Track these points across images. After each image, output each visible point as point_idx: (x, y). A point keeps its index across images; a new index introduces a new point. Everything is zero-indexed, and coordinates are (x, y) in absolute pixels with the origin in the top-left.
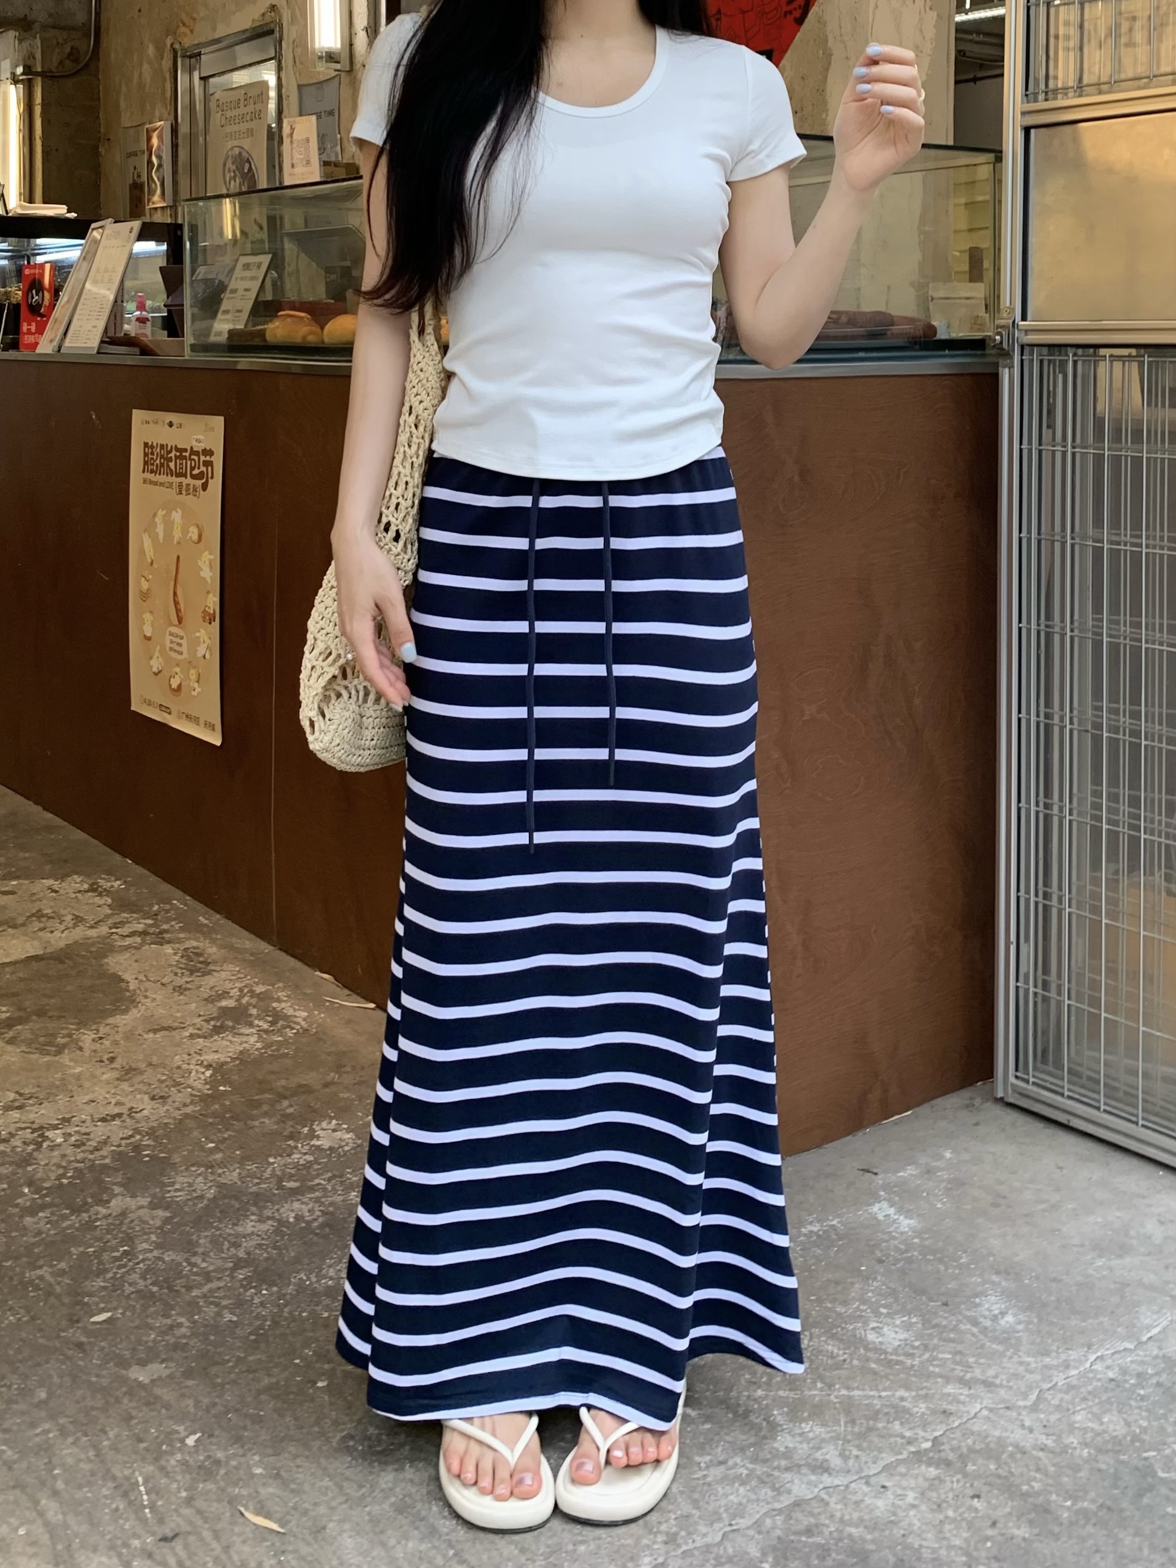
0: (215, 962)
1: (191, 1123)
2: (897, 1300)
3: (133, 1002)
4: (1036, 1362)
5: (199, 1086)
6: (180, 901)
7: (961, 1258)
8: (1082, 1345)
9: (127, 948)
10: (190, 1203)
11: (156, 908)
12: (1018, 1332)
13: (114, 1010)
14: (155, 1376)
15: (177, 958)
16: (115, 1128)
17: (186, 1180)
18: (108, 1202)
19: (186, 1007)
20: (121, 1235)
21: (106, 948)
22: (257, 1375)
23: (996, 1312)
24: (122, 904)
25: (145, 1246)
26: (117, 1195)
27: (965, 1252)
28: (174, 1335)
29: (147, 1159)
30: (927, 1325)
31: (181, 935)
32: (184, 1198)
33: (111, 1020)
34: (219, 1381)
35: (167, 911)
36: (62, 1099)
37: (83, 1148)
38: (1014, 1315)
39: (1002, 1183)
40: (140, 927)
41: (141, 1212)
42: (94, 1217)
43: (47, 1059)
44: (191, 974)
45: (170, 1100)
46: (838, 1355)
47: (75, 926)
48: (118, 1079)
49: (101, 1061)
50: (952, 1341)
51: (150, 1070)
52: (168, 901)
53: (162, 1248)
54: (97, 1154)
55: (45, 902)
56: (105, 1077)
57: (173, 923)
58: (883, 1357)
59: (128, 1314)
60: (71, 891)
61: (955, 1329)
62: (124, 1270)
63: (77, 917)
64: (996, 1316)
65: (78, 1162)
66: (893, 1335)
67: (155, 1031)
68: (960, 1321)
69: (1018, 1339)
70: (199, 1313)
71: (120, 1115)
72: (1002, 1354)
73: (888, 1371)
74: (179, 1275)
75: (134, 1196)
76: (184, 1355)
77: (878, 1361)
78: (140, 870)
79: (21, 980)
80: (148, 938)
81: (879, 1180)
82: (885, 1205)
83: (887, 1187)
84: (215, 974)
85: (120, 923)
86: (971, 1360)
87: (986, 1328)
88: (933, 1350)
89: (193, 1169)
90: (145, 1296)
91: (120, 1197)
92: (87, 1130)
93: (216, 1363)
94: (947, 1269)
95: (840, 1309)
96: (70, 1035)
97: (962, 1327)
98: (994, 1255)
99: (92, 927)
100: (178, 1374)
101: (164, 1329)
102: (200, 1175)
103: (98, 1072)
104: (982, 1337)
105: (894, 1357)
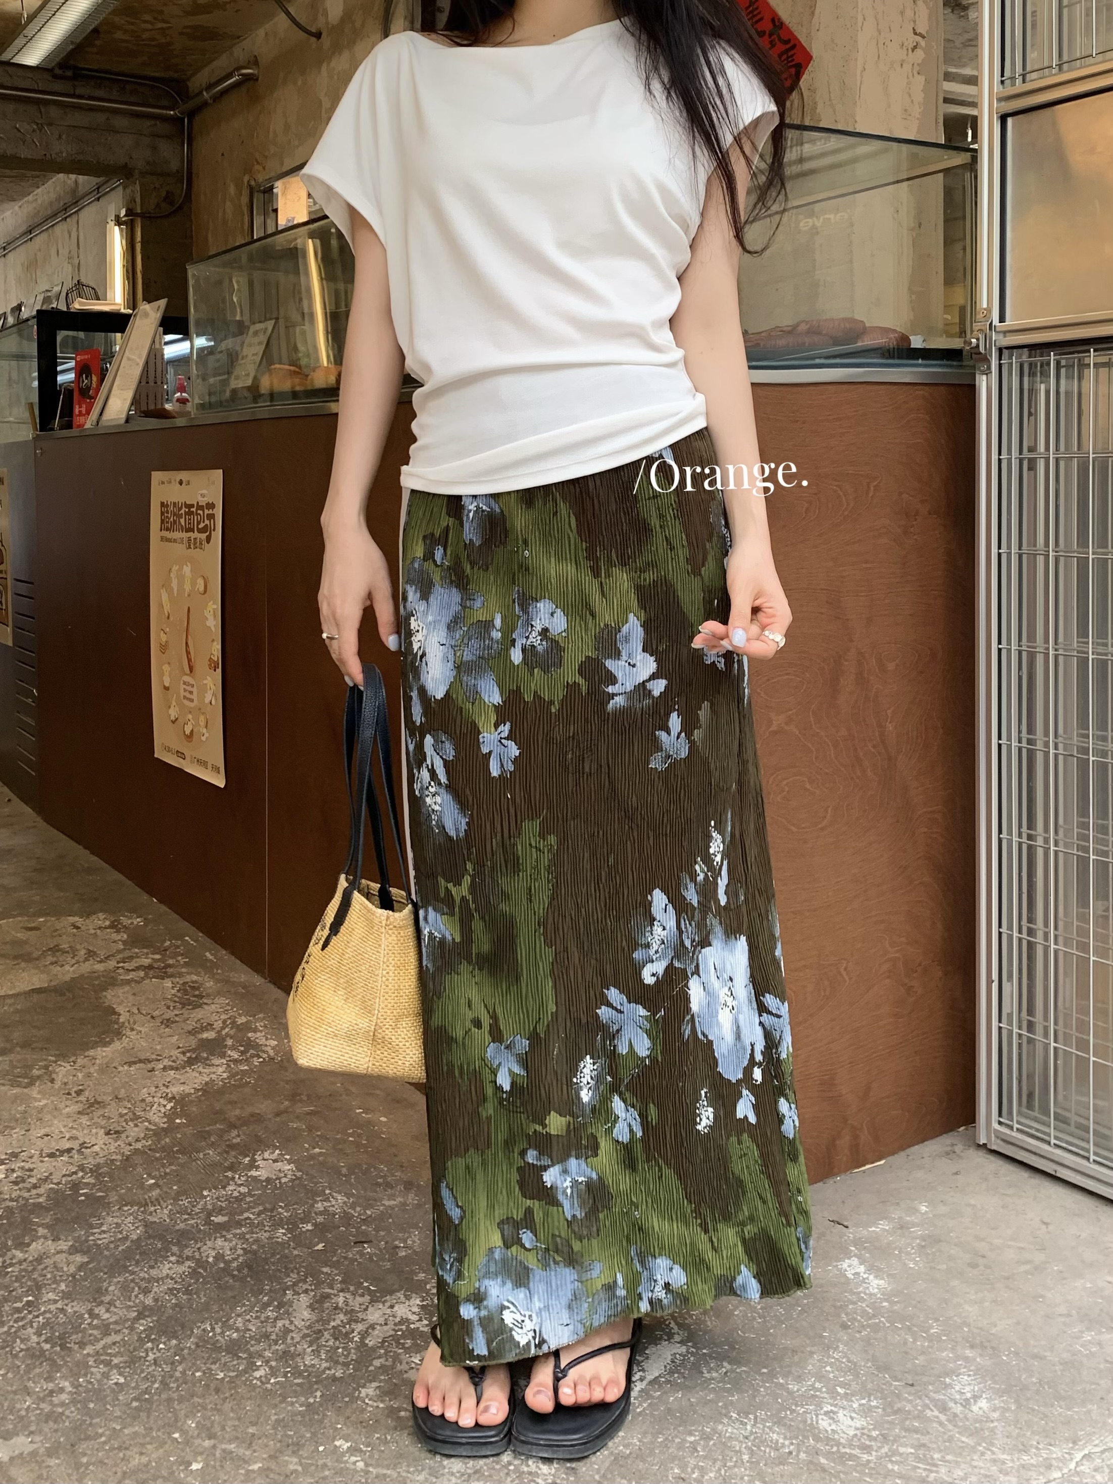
0: (208, 995)
1: (138, 1160)
2: (857, 1376)
3: (119, 1034)
4: (1013, 1461)
5: (157, 1120)
6: (193, 937)
7: (932, 1327)
8: (1067, 1440)
9: (128, 982)
10: (112, 1246)
11: (168, 943)
12: (992, 1421)
13: (96, 1042)
14: (17, 1452)
15: (173, 992)
16: (60, 1164)
17: (115, 1220)
18: (29, 1245)
19: (168, 1039)
20: (29, 1283)
21: (111, 981)
22: (128, 1453)
23: (969, 1395)
24: (137, 940)
25: (51, 1296)
26: (39, 1238)
27: (937, 1320)
28: (51, 1403)
29: (83, 1198)
30: (889, 1410)
31: (184, 970)
32: (106, 1241)
33: (91, 1053)
34: (84, 1460)
35: (178, 947)
36: (17, 1132)
37: (21, 1185)
38: (989, 1400)
39: (983, 1240)
40: (146, 962)
41: (58, 1258)
42: (8, 1262)
43: (16, 1091)
44: (183, 1008)
45: (123, 1136)
46: (783, 1446)
47: (86, 960)
48: (79, 1113)
49: (69, 1094)
50: (916, 1431)
51: (113, 1103)
52: (181, 937)
53: (67, 1299)
54: (34, 1192)
55: (64, 937)
56: (68, 1109)
57: (180, 958)
58: (835, 1449)
59: (10, 1375)
60: (91, 927)
61: (920, 1417)
62: (20, 1324)
63: (89, 951)
64: (967, 1400)
65: (12, 1200)
66: (849, 1422)
67: (130, 1064)
68: (926, 1406)
69: (992, 1430)
70: (85, 1375)
71: (69, 1150)
72: (973, 1449)
73: (839, 1468)
74: (77, 1329)
75: (56, 1239)
76: (56, 1426)
77: (828, 1455)
78: (163, 908)
79: (17, 1011)
80: (152, 972)
81: (850, 1234)
82: (855, 1261)
83: (857, 1242)
84: (205, 1006)
85: (127, 958)
86: (936, 1456)
87: (955, 1415)
88: (895, 1441)
89: (126, 1208)
90: (35, 1355)
91: (42, 1240)
92: (32, 1166)
93: (88, 1438)
94: (915, 1340)
95: (793, 1387)
96: (46, 1067)
97: (929, 1413)
98: (969, 1325)
99: (101, 962)
100: (42, 1450)
101: (41, 1395)
102: (131, 1214)
103: (62, 1106)
104: (950, 1427)
105: (848, 1450)
